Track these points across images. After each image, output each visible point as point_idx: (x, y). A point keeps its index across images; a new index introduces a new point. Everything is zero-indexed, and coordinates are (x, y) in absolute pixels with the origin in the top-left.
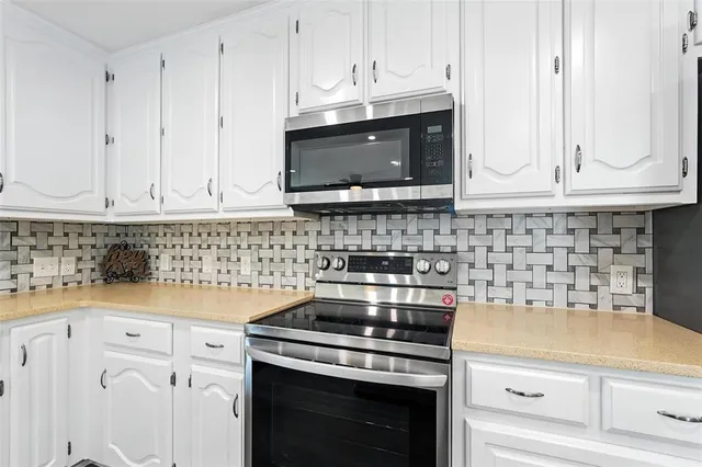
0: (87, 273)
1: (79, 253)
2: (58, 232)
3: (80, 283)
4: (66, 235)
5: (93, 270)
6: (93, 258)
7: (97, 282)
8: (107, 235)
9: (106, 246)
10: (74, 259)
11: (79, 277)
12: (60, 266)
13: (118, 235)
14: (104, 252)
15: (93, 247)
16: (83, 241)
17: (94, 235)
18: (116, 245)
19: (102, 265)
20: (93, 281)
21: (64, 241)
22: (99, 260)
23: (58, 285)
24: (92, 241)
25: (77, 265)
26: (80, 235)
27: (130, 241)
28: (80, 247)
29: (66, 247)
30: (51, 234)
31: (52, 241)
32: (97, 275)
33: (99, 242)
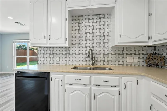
0: (141, 62)
1: (139, 56)
2: (133, 50)
3: (139, 65)
4: (135, 50)
5: (143, 62)
6: (143, 58)
7: (144, 66)
8: (147, 50)
9: (147, 54)
10: (137, 58)
11: (139, 63)
12: (133, 59)
13: (152, 50)
14: (147, 56)
15: (143, 54)
16: (140, 52)
17: (143, 50)
18: (151, 54)
19: (146, 60)
20: (143, 65)
21: (134, 52)
22: (145, 58)
23: (133, 65)
24: (143, 52)
25: (138, 60)
26: (139, 50)
27: (157, 52)
28: (139, 54)
29: (135, 54)
30: (131, 50)
31: (131, 52)
32: (144, 63)
33: (145, 52)
